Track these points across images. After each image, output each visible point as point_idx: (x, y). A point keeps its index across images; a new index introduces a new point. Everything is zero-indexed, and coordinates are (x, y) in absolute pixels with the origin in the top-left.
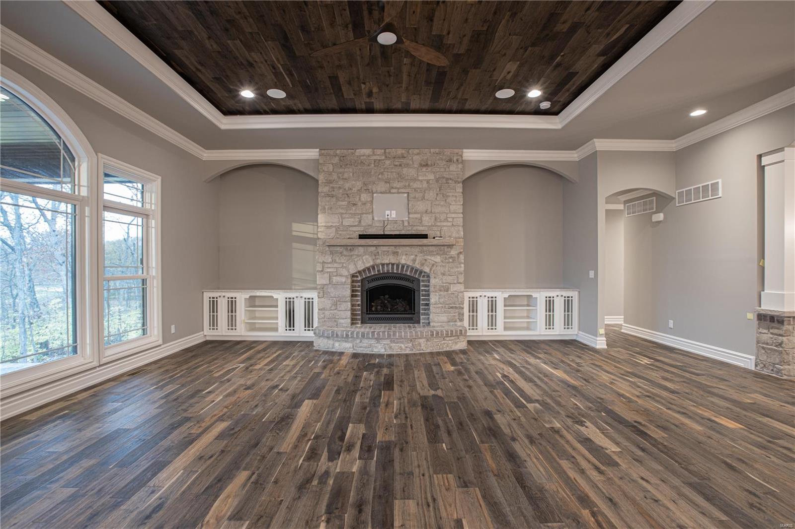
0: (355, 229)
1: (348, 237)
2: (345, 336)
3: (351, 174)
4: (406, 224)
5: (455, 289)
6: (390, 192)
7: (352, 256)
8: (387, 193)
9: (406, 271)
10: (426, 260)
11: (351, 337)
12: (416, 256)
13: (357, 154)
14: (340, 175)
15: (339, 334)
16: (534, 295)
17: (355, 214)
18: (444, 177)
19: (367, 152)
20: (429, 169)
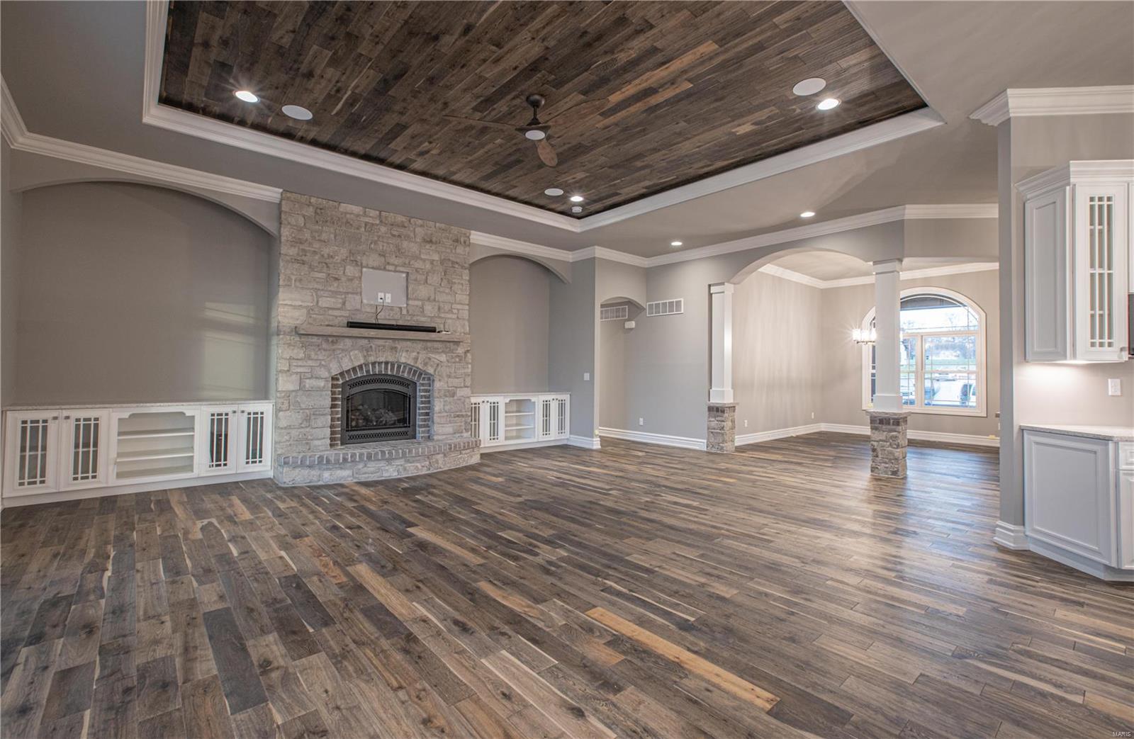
0: (336, 313)
1: (327, 323)
2: (341, 461)
3: (332, 236)
4: (404, 312)
5: (462, 394)
6: (385, 269)
7: (334, 350)
8: (381, 269)
9: (403, 372)
10: (430, 359)
11: (352, 461)
12: (418, 353)
13: (341, 209)
14: (316, 235)
15: (332, 459)
16: (533, 399)
17: (336, 293)
18: (449, 260)
19: (356, 209)
20: (433, 248)
